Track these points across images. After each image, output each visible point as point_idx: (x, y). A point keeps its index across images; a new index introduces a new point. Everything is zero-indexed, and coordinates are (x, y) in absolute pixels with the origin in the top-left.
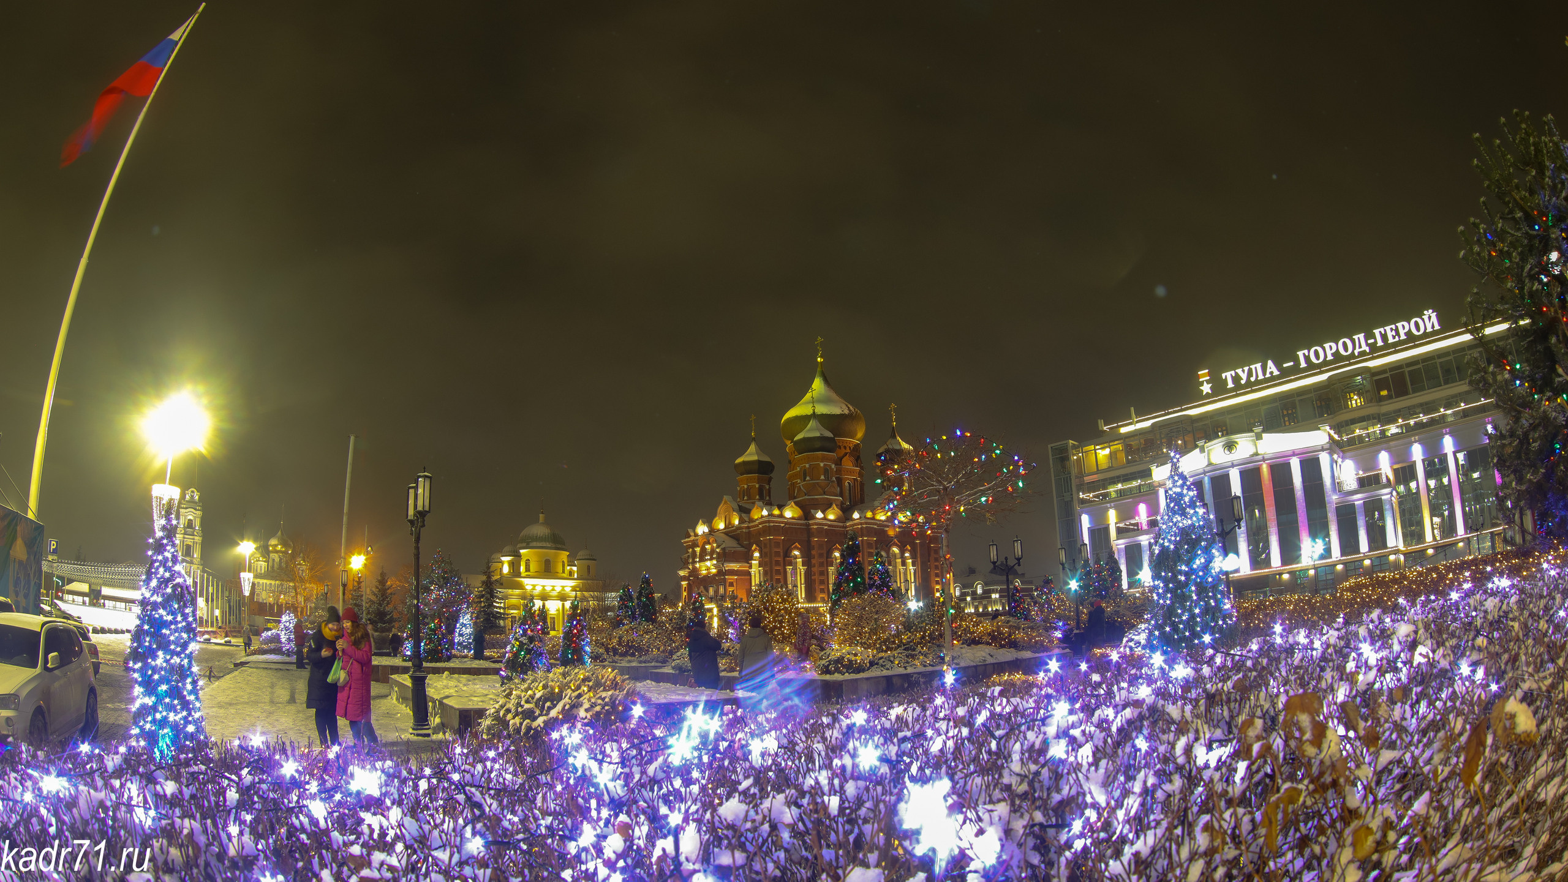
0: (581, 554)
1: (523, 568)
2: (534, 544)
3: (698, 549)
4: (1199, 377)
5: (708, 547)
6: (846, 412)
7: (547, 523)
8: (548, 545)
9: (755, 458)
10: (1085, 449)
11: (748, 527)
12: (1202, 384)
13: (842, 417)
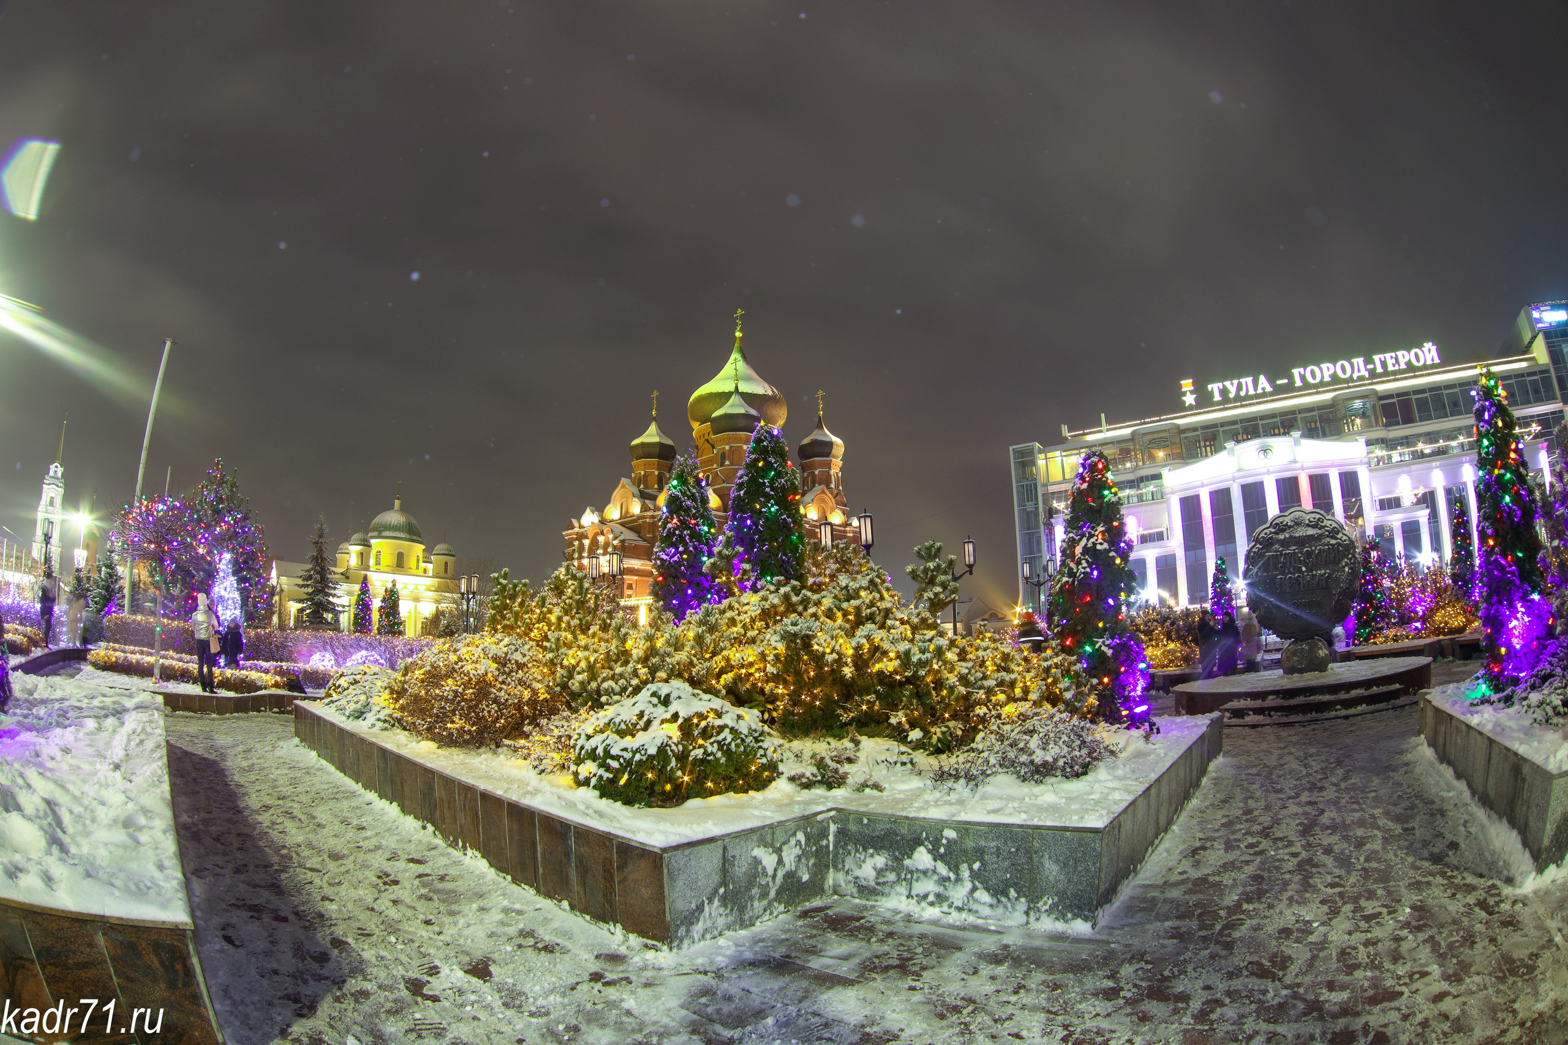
0: (440, 548)
1: (372, 562)
2: (387, 533)
3: (586, 542)
4: (1181, 386)
5: (601, 539)
6: (770, 393)
7: (403, 509)
8: (402, 535)
9: (656, 439)
10: (1049, 455)
11: (653, 517)
12: (1184, 394)
13: (764, 397)
